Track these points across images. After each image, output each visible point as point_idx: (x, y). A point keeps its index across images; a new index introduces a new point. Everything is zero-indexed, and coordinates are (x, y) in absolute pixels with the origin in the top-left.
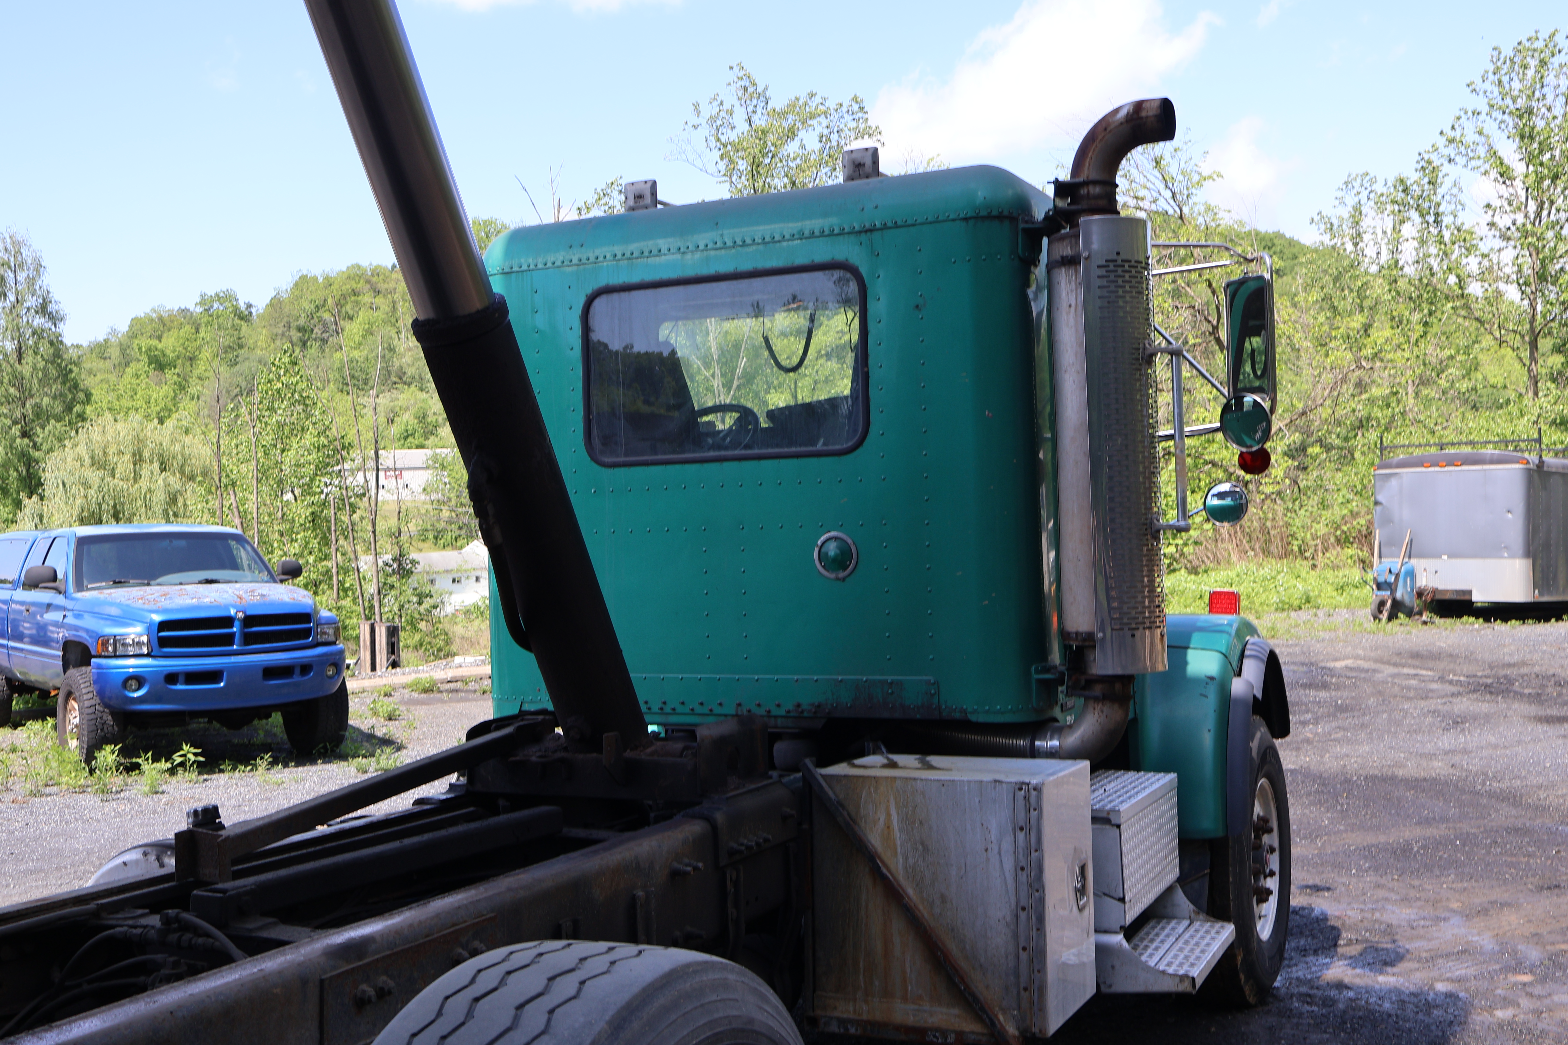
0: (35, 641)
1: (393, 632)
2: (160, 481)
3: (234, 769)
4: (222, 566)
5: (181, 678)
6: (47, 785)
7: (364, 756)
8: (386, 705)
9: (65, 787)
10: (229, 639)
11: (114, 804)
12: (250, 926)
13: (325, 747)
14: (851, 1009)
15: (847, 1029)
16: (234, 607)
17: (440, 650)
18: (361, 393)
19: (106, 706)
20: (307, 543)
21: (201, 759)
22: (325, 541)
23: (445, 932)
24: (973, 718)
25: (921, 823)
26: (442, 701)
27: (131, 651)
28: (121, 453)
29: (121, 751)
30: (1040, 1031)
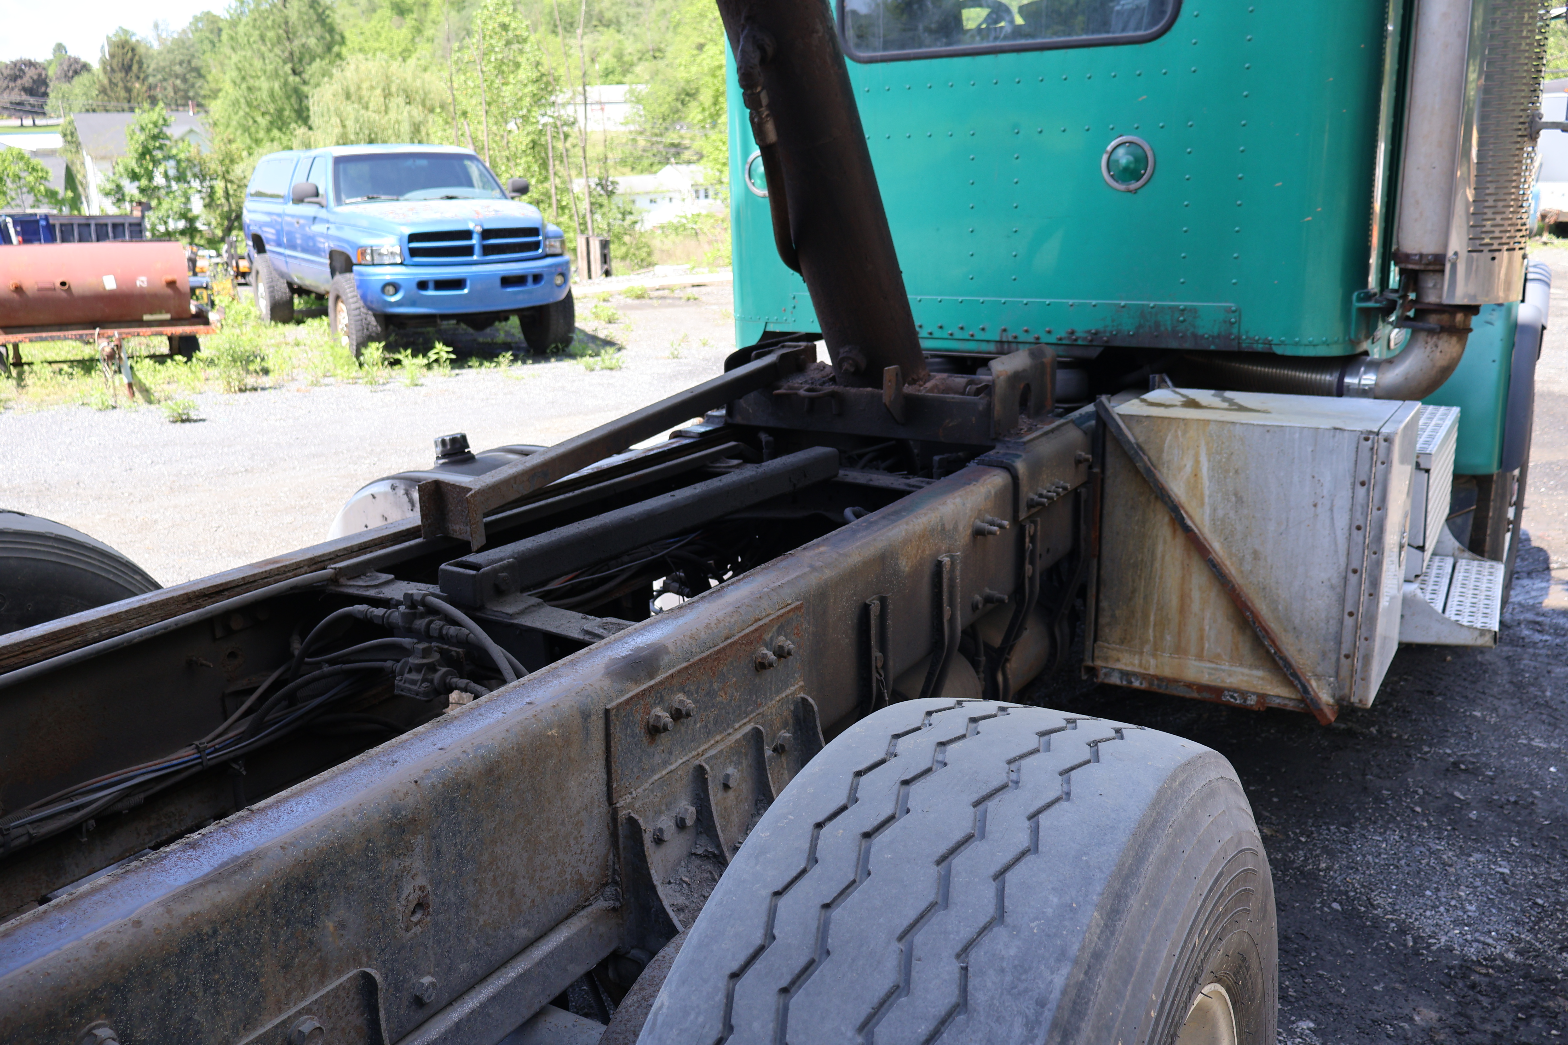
0: (305, 250)
1: (605, 245)
2: (405, 114)
3: (481, 365)
4: (460, 184)
5: (431, 285)
6: (325, 376)
7: (591, 356)
8: (607, 310)
9: (339, 378)
10: (468, 251)
11: (380, 395)
12: (510, 610)
13: (557, 347)
14: (1137, 662)
15: (1131, 682)
16: (473, 220)
17: (642, 260)
18: (568, 35)
19: (369, 308)
20: (529, 167)
21: (453, 356)
22: (544, 165)
23: (747, 631)
24: (1279, 351)
25: (1236, 472)
26: (652, 306)
27: (387, 260)
28: (372, 88)
29: (386, 348)
30: (1361, 701)
